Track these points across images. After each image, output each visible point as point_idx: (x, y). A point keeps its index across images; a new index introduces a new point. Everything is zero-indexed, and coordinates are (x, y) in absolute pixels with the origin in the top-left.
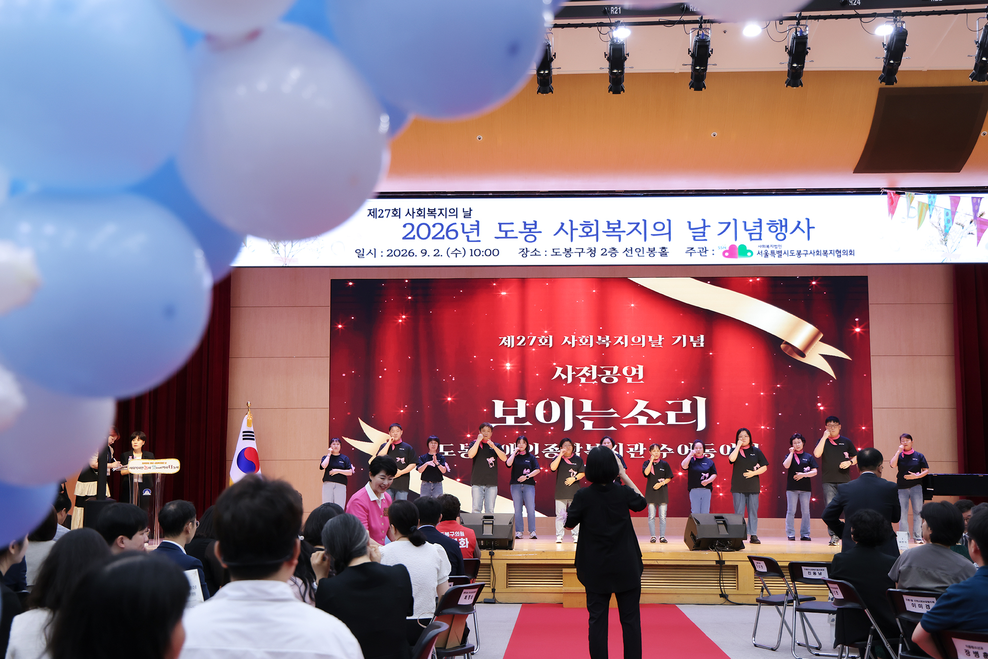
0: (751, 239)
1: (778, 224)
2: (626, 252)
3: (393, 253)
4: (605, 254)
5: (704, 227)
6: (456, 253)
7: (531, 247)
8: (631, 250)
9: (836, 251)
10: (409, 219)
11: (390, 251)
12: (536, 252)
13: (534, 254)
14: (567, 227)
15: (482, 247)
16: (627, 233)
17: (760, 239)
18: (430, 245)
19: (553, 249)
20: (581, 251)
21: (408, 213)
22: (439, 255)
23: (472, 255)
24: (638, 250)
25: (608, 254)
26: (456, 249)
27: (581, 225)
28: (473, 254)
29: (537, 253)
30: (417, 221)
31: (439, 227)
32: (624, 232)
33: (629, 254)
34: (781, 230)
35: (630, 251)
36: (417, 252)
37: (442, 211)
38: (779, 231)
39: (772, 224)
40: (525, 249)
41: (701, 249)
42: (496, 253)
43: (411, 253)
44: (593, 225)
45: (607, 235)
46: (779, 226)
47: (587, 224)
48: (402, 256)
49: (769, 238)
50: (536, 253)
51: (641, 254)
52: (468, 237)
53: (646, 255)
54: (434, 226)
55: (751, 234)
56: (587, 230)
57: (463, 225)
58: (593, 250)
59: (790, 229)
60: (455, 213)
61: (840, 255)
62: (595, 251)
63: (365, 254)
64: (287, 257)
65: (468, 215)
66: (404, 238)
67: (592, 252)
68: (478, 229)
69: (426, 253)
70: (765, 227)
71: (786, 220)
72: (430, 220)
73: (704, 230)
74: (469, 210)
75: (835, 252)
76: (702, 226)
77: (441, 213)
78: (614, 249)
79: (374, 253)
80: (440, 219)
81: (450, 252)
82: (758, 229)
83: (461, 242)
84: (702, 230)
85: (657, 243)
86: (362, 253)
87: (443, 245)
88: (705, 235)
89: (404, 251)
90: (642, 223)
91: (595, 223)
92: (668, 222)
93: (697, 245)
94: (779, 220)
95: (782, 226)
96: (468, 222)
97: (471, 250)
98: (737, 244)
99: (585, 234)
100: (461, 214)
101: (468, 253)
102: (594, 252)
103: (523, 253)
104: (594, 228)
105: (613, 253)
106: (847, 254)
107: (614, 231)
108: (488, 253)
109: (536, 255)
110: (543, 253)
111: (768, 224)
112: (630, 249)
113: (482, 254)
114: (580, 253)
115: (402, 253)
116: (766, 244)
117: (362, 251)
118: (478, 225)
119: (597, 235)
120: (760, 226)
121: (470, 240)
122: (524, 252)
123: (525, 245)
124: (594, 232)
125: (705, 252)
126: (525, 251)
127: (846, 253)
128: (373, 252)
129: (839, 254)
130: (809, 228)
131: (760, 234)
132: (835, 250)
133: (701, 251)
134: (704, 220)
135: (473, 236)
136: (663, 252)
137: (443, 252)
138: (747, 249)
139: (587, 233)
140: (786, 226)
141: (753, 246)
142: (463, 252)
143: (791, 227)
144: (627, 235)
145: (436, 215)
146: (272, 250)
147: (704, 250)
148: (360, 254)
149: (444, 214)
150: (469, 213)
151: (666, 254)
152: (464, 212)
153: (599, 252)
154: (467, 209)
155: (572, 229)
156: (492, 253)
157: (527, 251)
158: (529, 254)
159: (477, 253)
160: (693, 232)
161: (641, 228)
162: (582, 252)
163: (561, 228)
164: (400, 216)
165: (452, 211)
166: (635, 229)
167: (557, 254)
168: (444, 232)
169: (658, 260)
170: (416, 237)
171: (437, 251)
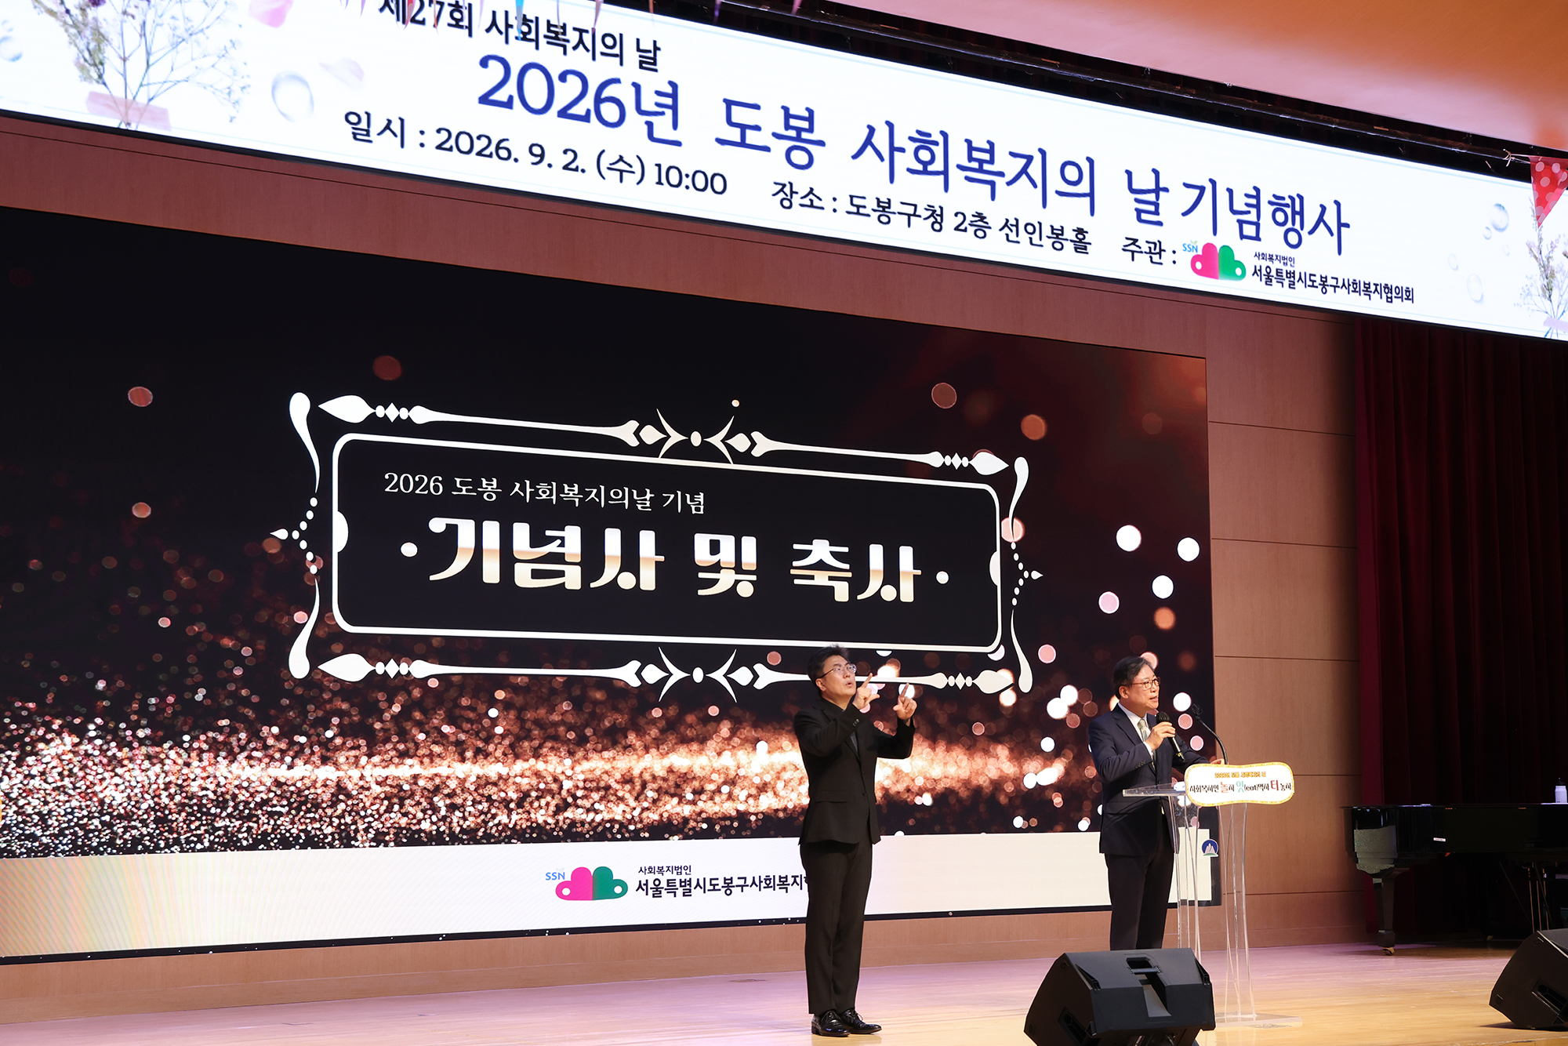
0: (1242, 237)
1: (1287, 205)
2: (1006, 230)
3: (452, 142)
4: (962, 227)
5: (1158, 190)
6: (621, 167)
7: (802, 181)
8: (1017, 226)
9: (1385, 288)
10: (494, 43)
11: (444, 135)
12: (811, 196)
13: (807, 201)
14: (881, 140)
15: (686, 160)
16: (1009, 177)
17: (1257, 238)
18: (554, 132)
19: (852, 197)
20: (910, 210)
21: (494, 23)
22: (576, 169)
23: (659, 183)
24: (1030, 229)
25: (969, 227)
26: (621, 159)
27: (911, 139)
28: (664, 180)
29: (816, 203)
30: (519, 53)
31: (574, 85)
32: (1001, 174)
33: (1012, 237)
34: (1294, 224)
35: (1014, 229)
36: (519, 149)
37: (584, 35)
38: (1289, 225)
39: (1278, 203)
40: (788, 186)
41: (1152, 246)
42: (718, 184)
43: (500, 150)
44: (936, 143)
45: (967, 178)
46: (1289, 211)
47: (923, 140)
48: (479, 154)
49: (1272, 238)
50: (812, 200)
51: (1036, 237)
52: (650, 125)
53: (1047, 243)
54: (563, 77)
55: (1241, 223)
56: (925, 155)
57: (637, 87)
58: (938, 212)
59: (1309, 223)
60: (616, 51)
61: (1391, 298)
62: (941, 215)
63: (374, 131)
64: (130, 97)
65: (649, 61)
66: (485, 99)
67: (936, 217)
68: (674, 108)
69: (542, 156)
70: (1267, 210)
71: (1301, 198)
72: (552, 57)
73: (1157, 198)
74: (652, 49)
75: (1383, 289)
76: (1154, 187)
77: (581, 41)
78: (981, 217)
79: (398, 132)
80: (579, 60)
81: (604, 165)
82: (1254, 211)
83: (630, 139)
84: (1151, 197)
85: (1069, 214)
86: (363, 125)
87: (589, 138)
88: (1160, 211)
89: (484, 141)
90: (1038, 158)
91: (940, 139)
92: (1088, 164)
93: (1146, 234)
94: (1290, 197)
95: (1294, 213)
96: (652, 83)
97: (659, 166)
98: (1218, 242)
99: (920, 167)
100: (632, 57)
101: (651, 173)
102: (939, 219)
103: (782, 195)
104: (939, 151)
105: (980, 228)
106: (1402, 297)
107: (980, 170)
108: (700, 181)
109: (812, 206)
110: (827, 203)
111: (1270, 203)
112: (1014, 223)
113: (687, 181)
114: (909, 216)
115: (479, 145)
116: (1268, 252)
117: (364, 118)
118: (674, 96)
119: (945, 173)
120: (1258, 206)
121: (656, 135)
122: (786, 194)
123: (788, 174)
124: (938, 166)
125: (1160, 253)
126: (787, 190)
127: (1400, 295)
128: (396, 126)
129: (1389, 295)
130: (1340, 225)
131: (1257, 225)
132: (1383, 285)
133: (1153, 251)
134: (1156, 172)
135: (663, 126)
136: (1080, 241)
137: (586, 161)
138: (1236, 259)
139: (925, 164)
140: (1301, 213)
141: (1244, 252)
142: (637, 168)
143: (1310, 219)
144: (1009, 183)
145: (569, 46)
146: (82, 68)
147: (1158, 250)
148: (360, 128)
149: (589, 46)
150: (651, 55)
151: (1085, 248)
152: (639, 50)
153: (950, 221)
154: (647, 45)
155: (893, 149)
156: (709, 182)
157: (792, 192)
158: (796, 199)
159: (674, 177)
160: (1137, 200)
161: (1035, 170)
162: (914, 215)
163: (868, 142)
164: (470, 28)
165: (609, 41)
166: (1024, 171)
167: (862, 210)
168: (588, 102)
169: (1067, 261)
170: (517, 101)
171: (571, 155)
